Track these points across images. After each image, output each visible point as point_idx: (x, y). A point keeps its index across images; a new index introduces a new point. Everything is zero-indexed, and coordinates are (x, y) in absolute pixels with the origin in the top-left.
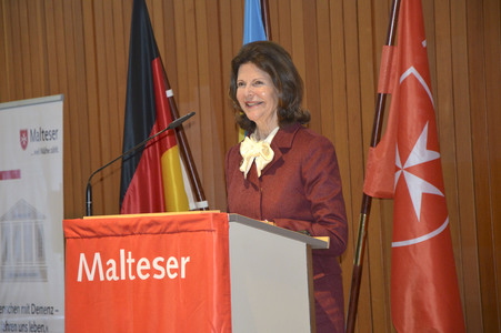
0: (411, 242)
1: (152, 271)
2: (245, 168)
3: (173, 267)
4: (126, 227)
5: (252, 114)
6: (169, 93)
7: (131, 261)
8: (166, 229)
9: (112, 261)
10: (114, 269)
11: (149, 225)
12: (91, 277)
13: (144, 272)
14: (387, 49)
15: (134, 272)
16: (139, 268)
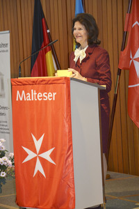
0: (135, 85)
1: (43, 97)
2: (75, 60)
3: (50, 96)
4: (34, 82)
5: (78, 40)
6: (48, 31)
7: (35, 94)
8: (48, 83)
9: (28, 94)
10: (29, 96)
11: (42, 81)
12: (21, 99)
13: (40, 98)
14: (128, 15)
15: (37, 98)
16: (38, 96)
